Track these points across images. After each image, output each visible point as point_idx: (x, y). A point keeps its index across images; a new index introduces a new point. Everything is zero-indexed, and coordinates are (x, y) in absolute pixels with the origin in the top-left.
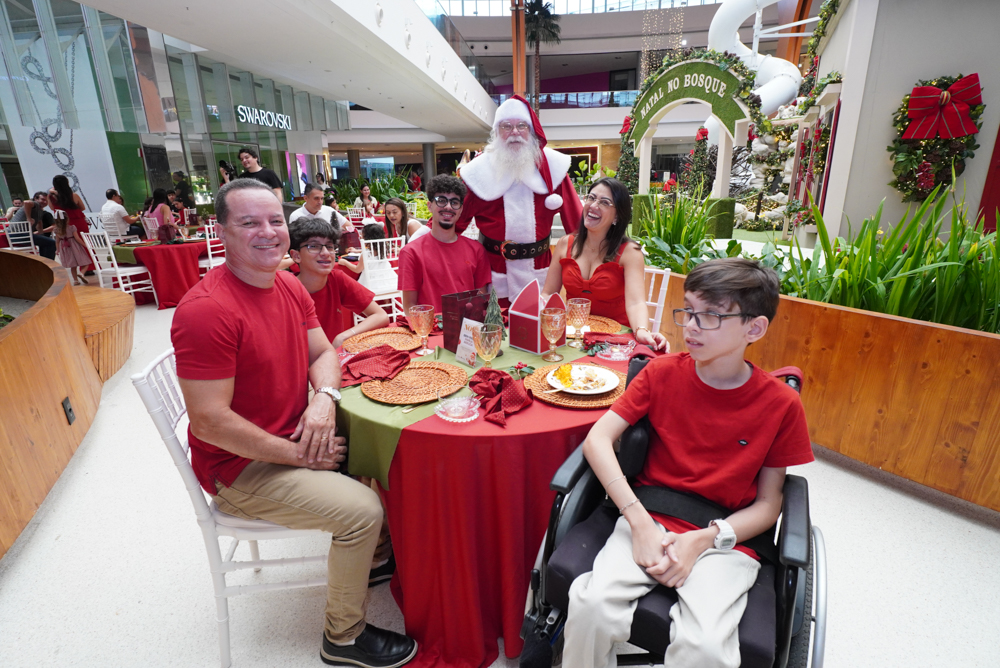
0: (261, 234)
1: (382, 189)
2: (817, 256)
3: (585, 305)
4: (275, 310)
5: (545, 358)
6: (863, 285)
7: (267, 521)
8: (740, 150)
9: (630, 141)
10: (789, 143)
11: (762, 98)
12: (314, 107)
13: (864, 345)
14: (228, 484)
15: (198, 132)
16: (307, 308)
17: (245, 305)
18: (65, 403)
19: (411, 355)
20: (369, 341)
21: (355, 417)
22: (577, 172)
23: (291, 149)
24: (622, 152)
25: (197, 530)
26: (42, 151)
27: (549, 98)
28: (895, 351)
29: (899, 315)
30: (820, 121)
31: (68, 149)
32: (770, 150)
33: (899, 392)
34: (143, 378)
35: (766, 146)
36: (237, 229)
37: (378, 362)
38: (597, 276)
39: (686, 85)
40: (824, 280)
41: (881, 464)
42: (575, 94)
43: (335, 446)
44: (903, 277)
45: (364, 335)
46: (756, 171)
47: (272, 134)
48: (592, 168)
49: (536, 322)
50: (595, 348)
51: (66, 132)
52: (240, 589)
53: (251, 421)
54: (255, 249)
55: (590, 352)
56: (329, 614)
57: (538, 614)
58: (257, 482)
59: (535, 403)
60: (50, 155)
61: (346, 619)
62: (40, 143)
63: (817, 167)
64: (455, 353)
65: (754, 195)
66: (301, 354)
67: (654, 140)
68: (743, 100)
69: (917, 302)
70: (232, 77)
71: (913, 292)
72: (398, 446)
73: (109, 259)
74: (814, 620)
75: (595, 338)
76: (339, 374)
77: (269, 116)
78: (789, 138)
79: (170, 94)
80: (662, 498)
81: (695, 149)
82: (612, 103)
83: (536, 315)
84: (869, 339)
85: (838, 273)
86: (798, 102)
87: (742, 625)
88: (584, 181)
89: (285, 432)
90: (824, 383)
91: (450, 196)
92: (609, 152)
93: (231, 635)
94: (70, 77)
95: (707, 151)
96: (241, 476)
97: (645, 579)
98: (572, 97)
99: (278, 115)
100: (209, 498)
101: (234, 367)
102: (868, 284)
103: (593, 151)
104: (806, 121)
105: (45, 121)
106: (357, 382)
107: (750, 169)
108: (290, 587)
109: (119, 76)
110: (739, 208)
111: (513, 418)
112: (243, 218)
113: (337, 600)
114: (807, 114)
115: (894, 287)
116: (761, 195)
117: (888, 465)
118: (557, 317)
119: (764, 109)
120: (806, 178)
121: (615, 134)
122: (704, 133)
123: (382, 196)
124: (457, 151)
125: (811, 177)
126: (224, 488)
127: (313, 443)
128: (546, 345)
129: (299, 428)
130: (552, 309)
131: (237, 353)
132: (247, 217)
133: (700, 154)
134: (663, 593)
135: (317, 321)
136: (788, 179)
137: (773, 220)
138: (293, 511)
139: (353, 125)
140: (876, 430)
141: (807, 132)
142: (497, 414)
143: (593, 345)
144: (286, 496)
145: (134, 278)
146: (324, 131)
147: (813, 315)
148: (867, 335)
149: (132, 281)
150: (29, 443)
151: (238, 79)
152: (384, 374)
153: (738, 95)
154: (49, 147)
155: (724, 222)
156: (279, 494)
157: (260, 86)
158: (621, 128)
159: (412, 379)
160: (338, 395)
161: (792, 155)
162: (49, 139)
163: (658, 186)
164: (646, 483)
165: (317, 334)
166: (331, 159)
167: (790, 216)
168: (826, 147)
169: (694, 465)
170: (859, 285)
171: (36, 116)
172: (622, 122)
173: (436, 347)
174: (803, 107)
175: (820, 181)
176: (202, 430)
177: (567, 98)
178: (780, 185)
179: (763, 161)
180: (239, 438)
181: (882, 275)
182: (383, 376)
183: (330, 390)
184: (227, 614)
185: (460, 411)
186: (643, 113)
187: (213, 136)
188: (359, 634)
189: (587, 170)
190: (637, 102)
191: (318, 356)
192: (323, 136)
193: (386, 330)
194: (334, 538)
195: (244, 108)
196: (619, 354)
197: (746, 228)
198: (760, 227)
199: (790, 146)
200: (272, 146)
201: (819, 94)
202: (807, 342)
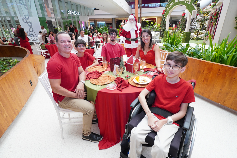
0: (66, 44)
1: (102, 30)
2: (209, 48)
3: (145, 61)
4: (70, 63)
5: (134, 74)
6: (221, 57)
7: (70, 110)
8: (194, 18)
9: (164, 17)
10: (208, 16)
11: (200, 4)
12: (86, 10)
13: (218, 73)
14: (61, 101)
15: (59, 16)
16: (78, 62)
17: (63, 62)
18: (30, 81)
19: (102, 73)
20: (94, 69)
21: (88, 87)
22: (150, 25)
23: (80, 21)
24: (162, 19)
25: (55, 111)
26: (25, 22)
27: (144, 5)
28: (227, 74)
29: (230, 65)
30: (217, 10)
31: (31, 22)
32: (202, 18)
33: (227, 85)
34: (41, 78)
35: (201, 17)
36: (60, 44)
37: (94, 75)
38: (148, 54)
39: (180, 1)
40: (210, 55)
41: (220, 102)
42: (151, 4)
43: (84, 94)
44: (232, 55)
45: (93, 67)
46: (198, 24)
47: (76, 17)
48: (155, 24)
49: (132, 65)
50: (147, 72)
51: (30, 18)
52: (65, 123)
53: (65, 88)
54: (65, 48)
55: (145, 73)
56: (83, 130)
57: (127, 134)
58: (67, 101)
59: (130, 86)
60: (27, 23)
61: (87, 131)
62: (24, 20)
63: (214, 23)
64: (113, 72)
65: (197, 30)
66: (77, 73)
67: (171, 16)
68: (195, 5)
69: (235, 62)
70: (66, 2)
71: (234, 59)
72: (97, 95)
73: (40, 48)
74: (191, 141)
75: (147, 69)
76: (85, 77)
77: (75, 12)
78: (208, 15)
79: (52, 7)
80: (157, 110)
81: (182, 18)
82: (161, 6)
83: (132, 64)
84: (220, 71)
85: (214, 53)
86: (211, 5)
87: (172, 142)
88: (152, 27)
89: (73, 91)
90: (207, 82)
91: (114, 33)
92: (159, 19)
93: (63, 133)
94: (30, 4)
95: (185, 19)
96: (63, 100)
97: (150, 129)
98: (150, 5)
99: (77, 12)
100: (57, 104)
101: (61, 76)
102: (222, 56)
103: (155, 19)
104: (213, 10)
105: (25, 15)
106: (89, 79)
107: (196, 23)
108: (75, 124)
109: (40, 3)
110: (192, 34)
111: (124, 89)
112: (61, 41)
113: (85, 127)
114: (213, 8)
115: (229, 57)
116: (199, 31)
117: (222, 103)
118: (137, 64)
119: (200, 8)
120: (211, 26)
121: (161, 15)
122: (184, 14)
123: (102, 32)
124: (121, 20)
125: (212, 26)
126: (60, 102)
127: (79, 93)
128: (134, 71)
129: (76, 90)
130: (136, 62)
131: (61, 73)
132: (62, 40)
133: (183, 20)
134: (154, 133)
135: (81, 65)
136: (206, 26)
137: (201, 37)
138: (74, 108)
139: (95, 14)
140: (219, 94)
141: (213, 13)
142: (120, 88)
143: (146, 71)
144: (73, 105)
145: (46, 52)
146: (88, 15)
147: (206, 64)
148: (219, 70)
149: (45, 53)
150: (23, 90)
151: (67, 3)
152: (95, 77)
153: (194, 4)
154: (27, 21)
155: (187, 38)
156: (71, 104)
157: (73, 5)
158: (162, 13)
159: (102, 79)
160: (84, 82)
161: (208, 19)
162: (26, 19)
163: (172, 28)
164: (154, 106)
165: (81, 68)
166: (90, 23)
167: (206, 36)
168: (217, 18)
169: (165, 102)
170: (219, 57)
171: (23, 14)
172: (163, 11)
173: (109, 71)
174: (212, 6)
175: (215, 27)
176: (54, 90)
177: (149, 5)
178: (204, 28)
179: (200, 21)
180: (62, 92)
181: (226, 54)
182: (95, 78)
183: (83, 81)
184: (62, 128)
185: (112, 87)
186: (168, 9)
187: (62, 18)
188: (90, 134)
189: (153, 24)
190: (166, 6)
191: (81, 73)
192: (88, 17)
193: (98, 66)
194: (84, 114)
195: (69, 10)
196: (152, 74)
197: (194, 40)
198: (198, 39)
199: (208, 17)
200: (76, 20)
201: (217, 2)
202: (203, 71)
